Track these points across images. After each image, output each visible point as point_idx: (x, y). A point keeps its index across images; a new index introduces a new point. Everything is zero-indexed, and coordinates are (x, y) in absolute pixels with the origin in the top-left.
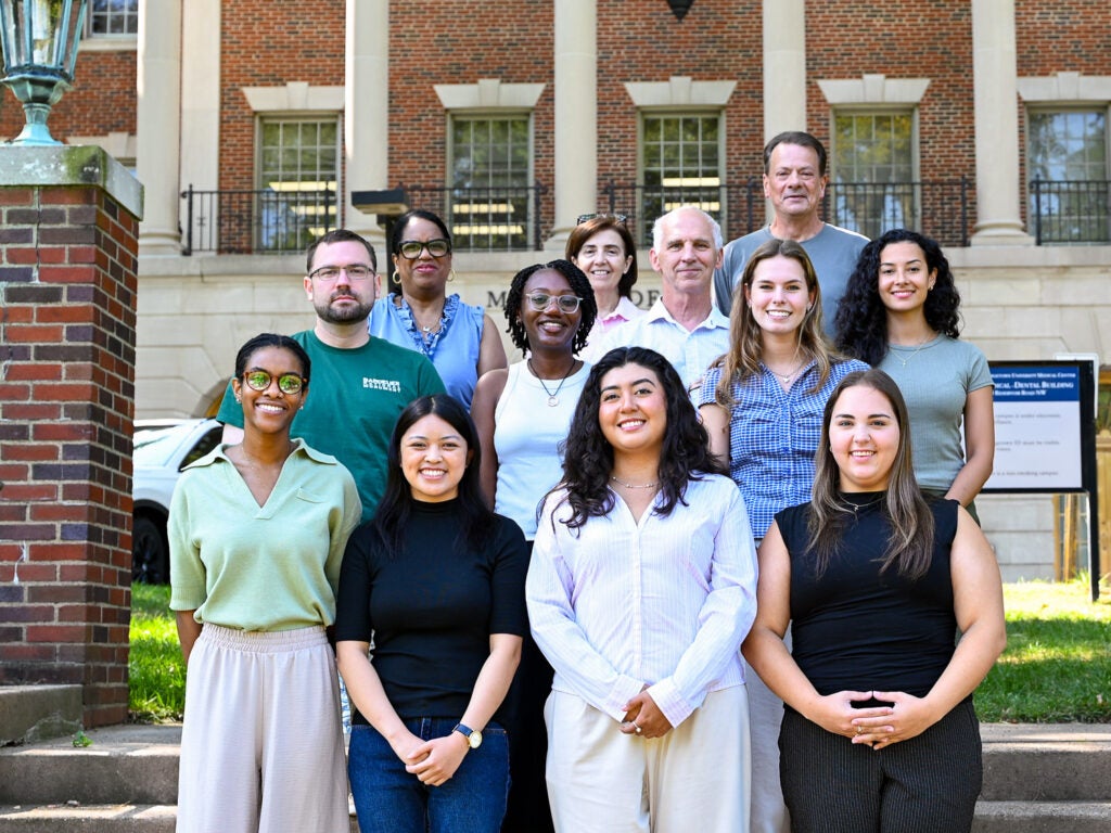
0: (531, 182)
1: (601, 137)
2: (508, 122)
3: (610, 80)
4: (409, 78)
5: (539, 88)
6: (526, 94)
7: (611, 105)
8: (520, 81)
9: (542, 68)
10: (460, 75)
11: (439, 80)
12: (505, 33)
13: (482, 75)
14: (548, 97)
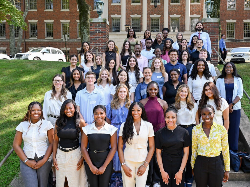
0: (140, 25)
1: (147, 21)
2: (137, 19)
3: (148, 14)
4: (128, 14)
5: (141, 15)
6: (139, 16)
7: (148, 17)
8: (139, 14)
9: (141, 13)
10: (133, 14)
11: (130, 14)
12: (137, 10)
13: (135, 14)
14: (142, 16)
